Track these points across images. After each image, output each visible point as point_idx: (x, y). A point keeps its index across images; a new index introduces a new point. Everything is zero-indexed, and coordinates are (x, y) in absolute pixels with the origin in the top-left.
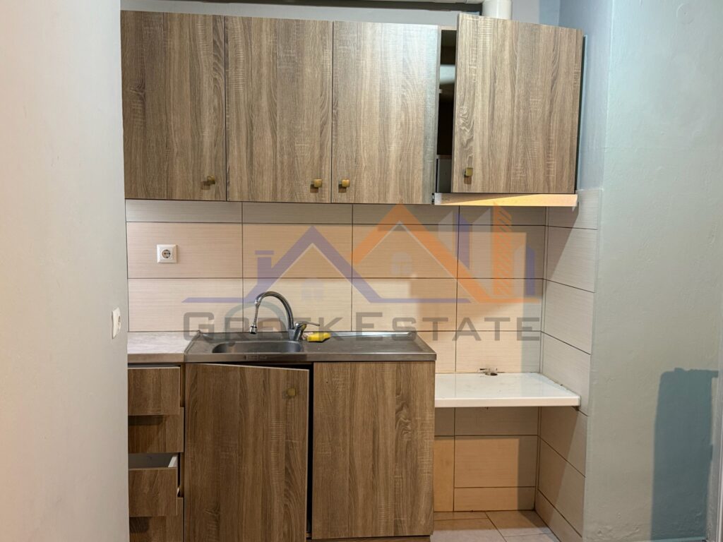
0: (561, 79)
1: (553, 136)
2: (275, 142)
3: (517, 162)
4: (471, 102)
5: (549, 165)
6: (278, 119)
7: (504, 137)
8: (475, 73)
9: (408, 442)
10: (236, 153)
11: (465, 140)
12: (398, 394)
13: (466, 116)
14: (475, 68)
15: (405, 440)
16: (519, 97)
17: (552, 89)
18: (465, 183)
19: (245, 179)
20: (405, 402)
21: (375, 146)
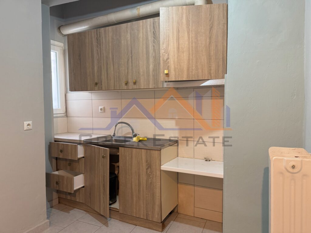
0: (215, 27)
2: (114, 69)
3: (193, 66)
4: (168, 43)
5: (211, 66)
7: (185, 56)
9: (151, 182)
10: (103, 74)
11: (165, 59)
12: (147, 162)
13: (165, 49)
14: (169, 28)
15: (150, 181)
16: (192, 38)
17: (210, 32)
18: (166, 77)
19: (106, 82)
20: (149, 166)
21: (145, 67)
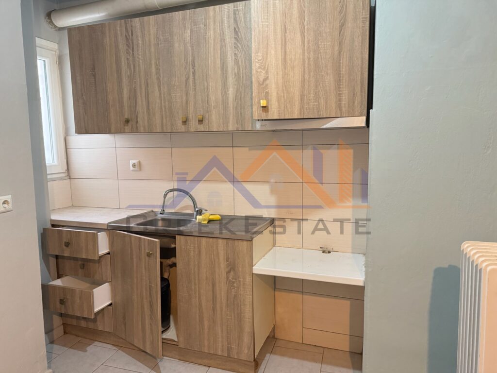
0: (349, 25)
1: (343, 71)
2: (160, 94)
3: (309, 93)
4: (265, 50)
5: (341, 94)
6: (161, 79)
7: (296, 76)
8: (268, 27)
9: (235, 295)
10: (140, 103)
11: (261, 79)
12: (227, 261)
13: (261, 61)
14: (267, 23)
15: (233, 293)
16: (308, 43)
17: (340, 33)
18: (263, 112)
19: (146, 118)
20: (232, 267)
21: (219, 92)
